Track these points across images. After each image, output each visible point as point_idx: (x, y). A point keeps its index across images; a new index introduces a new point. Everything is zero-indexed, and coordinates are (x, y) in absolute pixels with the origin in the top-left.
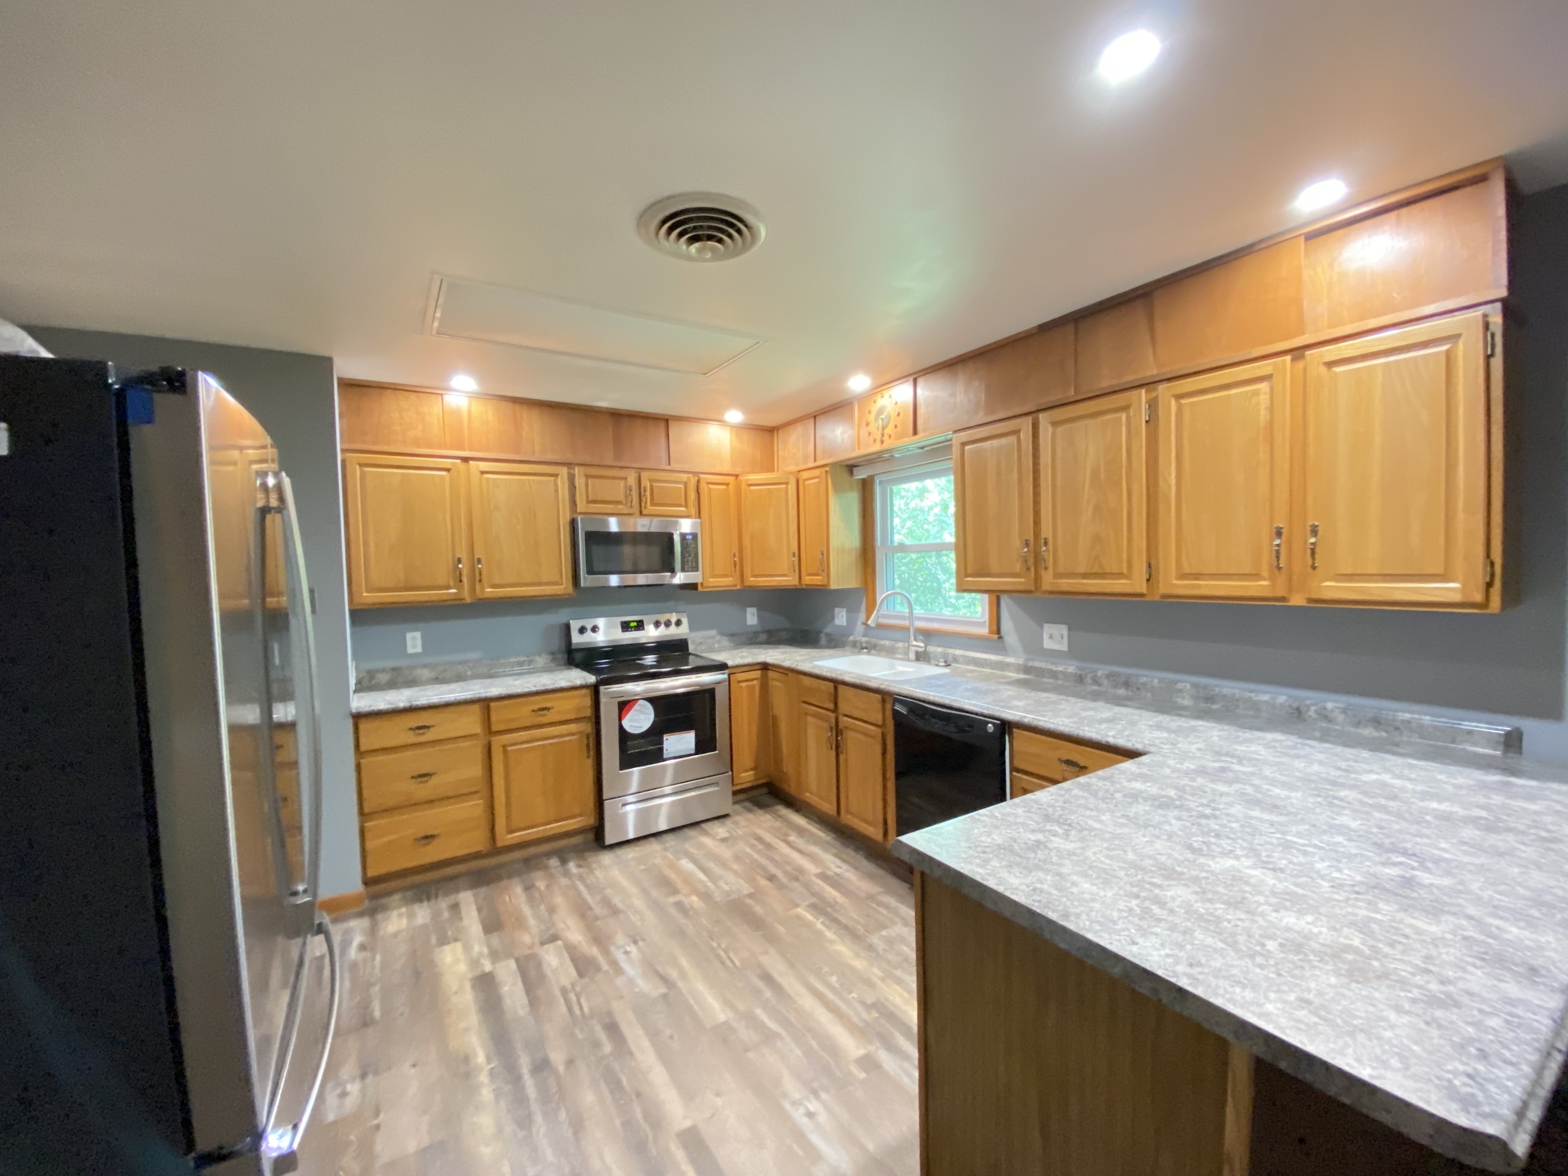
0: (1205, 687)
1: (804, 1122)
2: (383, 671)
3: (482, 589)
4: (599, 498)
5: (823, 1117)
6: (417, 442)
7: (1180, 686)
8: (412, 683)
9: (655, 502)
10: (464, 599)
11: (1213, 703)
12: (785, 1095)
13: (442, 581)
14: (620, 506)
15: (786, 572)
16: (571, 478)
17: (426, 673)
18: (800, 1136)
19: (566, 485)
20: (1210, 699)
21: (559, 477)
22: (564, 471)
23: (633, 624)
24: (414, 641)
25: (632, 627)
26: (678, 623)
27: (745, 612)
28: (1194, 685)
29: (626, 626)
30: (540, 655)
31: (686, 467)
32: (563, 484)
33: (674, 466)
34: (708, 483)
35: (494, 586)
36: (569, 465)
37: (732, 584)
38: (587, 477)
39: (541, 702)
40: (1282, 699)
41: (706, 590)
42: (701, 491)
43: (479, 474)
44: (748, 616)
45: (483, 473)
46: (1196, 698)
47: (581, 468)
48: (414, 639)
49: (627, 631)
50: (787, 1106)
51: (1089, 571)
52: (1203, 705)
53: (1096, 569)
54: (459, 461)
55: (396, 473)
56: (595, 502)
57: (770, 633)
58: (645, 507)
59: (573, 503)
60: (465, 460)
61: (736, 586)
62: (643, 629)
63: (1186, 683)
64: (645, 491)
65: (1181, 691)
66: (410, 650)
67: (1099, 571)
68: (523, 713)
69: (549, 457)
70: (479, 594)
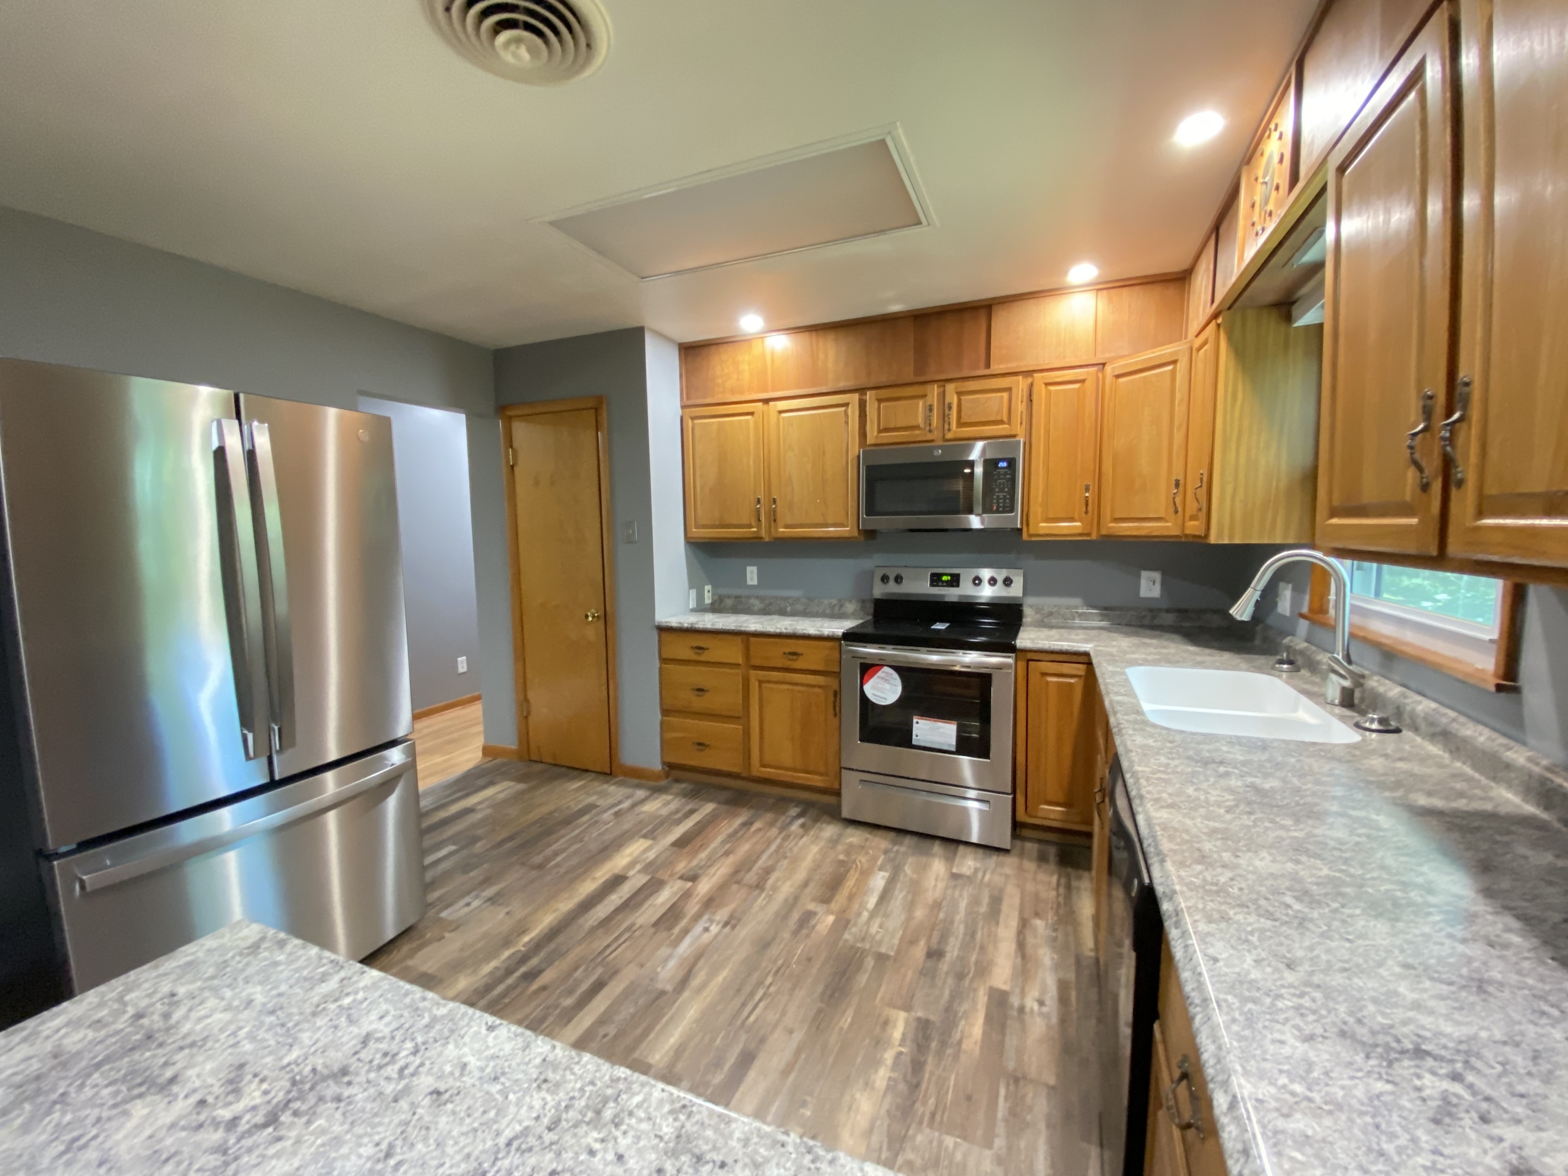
2: (729, 597)
3: (776, 529)
4: (892, 426)
6: (733, 391)
8: (748, 611)
9: (962, 421)
10: (761, 538)
13: (745, 521)
14: (917, 432)
15: (1162, 515)
16: (862, 405)
17: (756, 604)
19: (857, 413)
21: (850, 406)
22: (856, 397)
23: (945, 578)
24: (752, 575)
25: (943, 582)
26: (1008, 582)
27: (1139, 577)
29: (936, 579)
30: (850, 601)
31: (1012, 366)
32: (853, 413)
33: (996, 368)
34: (1047, 384)
35: (787, 526)
36: (861, 390)
37: (1080, 531)
38: (880, 401)
39: (798, 646)
41: (1033, 539)
42: (1034, 398)
43: (776, 414)
44: (1144, 583)
45: (781, 412)
47: (874, 392)
48: (752, 572)
49: (937, 586)
54: (760, 404)
55: (713, 423)
56: (887, 430)
57: (1182, 612)
58: (949, 430)
59: (863, 434)
60: (766, 401)
61: (1088, 534)
62: (958, 586)
64: (950, 408)
66: (749, 582)
68: (775, 654)
69: (842, 385)
70: (774, 535)
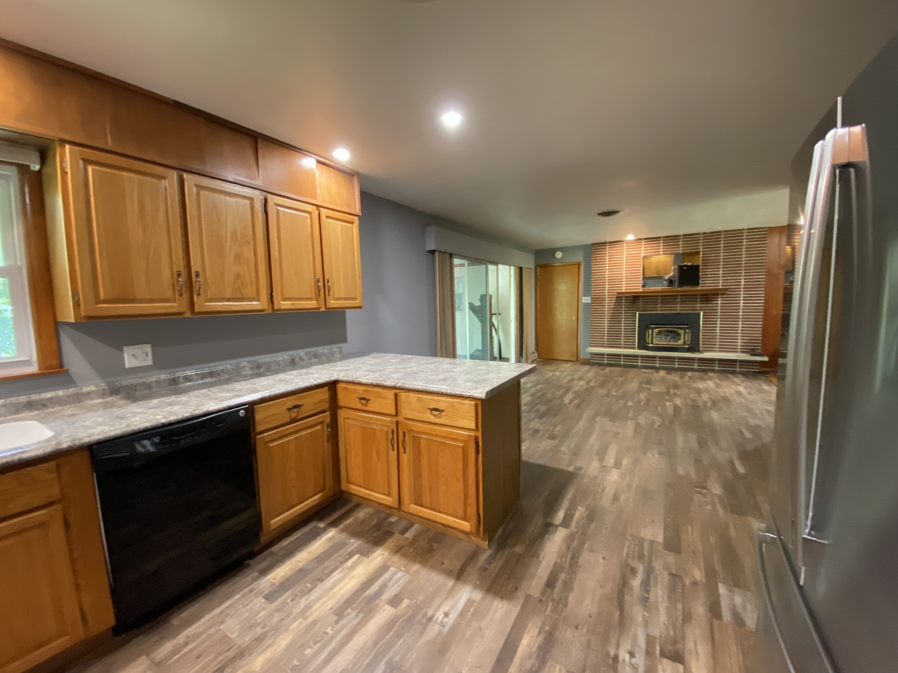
0: (254, 361)
1: (453, 616)
5: (445, 608)
7: (242, 365)
11: (260, 368)
12: (440, 633)
18: (462, 614)
20: (259, 367)
28: (249, 362)
40: (286, 357)
46: (252, 369)
50: (446, 629)
51: (233, 297)
52: (255, 371)
53: (239, 295)
63: (244, 362)
65: (244, 367)
67: (240, 296)
